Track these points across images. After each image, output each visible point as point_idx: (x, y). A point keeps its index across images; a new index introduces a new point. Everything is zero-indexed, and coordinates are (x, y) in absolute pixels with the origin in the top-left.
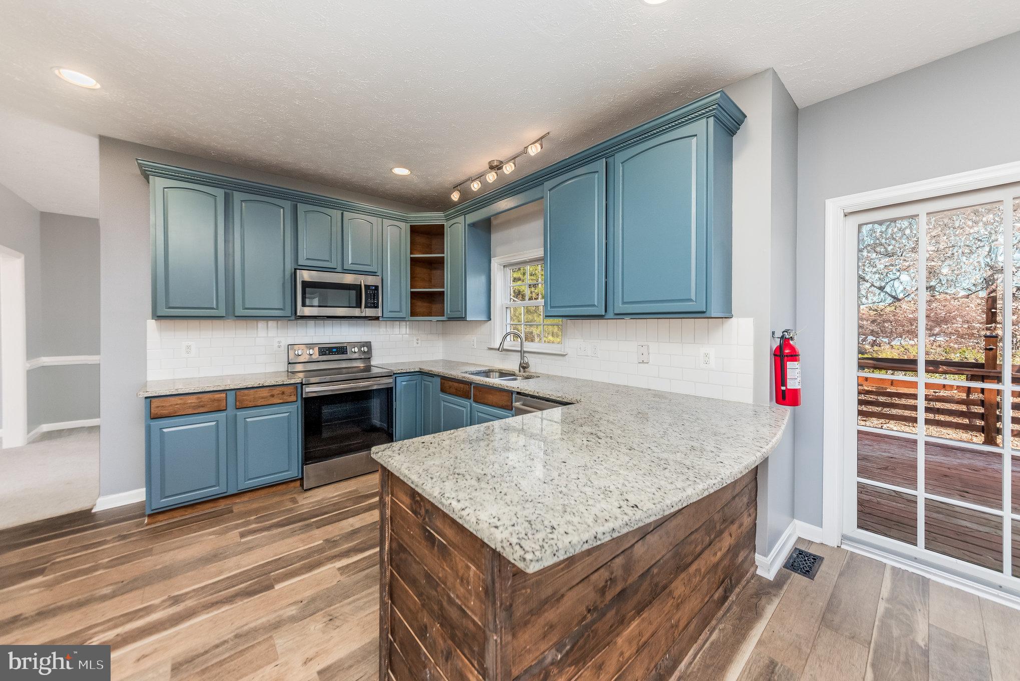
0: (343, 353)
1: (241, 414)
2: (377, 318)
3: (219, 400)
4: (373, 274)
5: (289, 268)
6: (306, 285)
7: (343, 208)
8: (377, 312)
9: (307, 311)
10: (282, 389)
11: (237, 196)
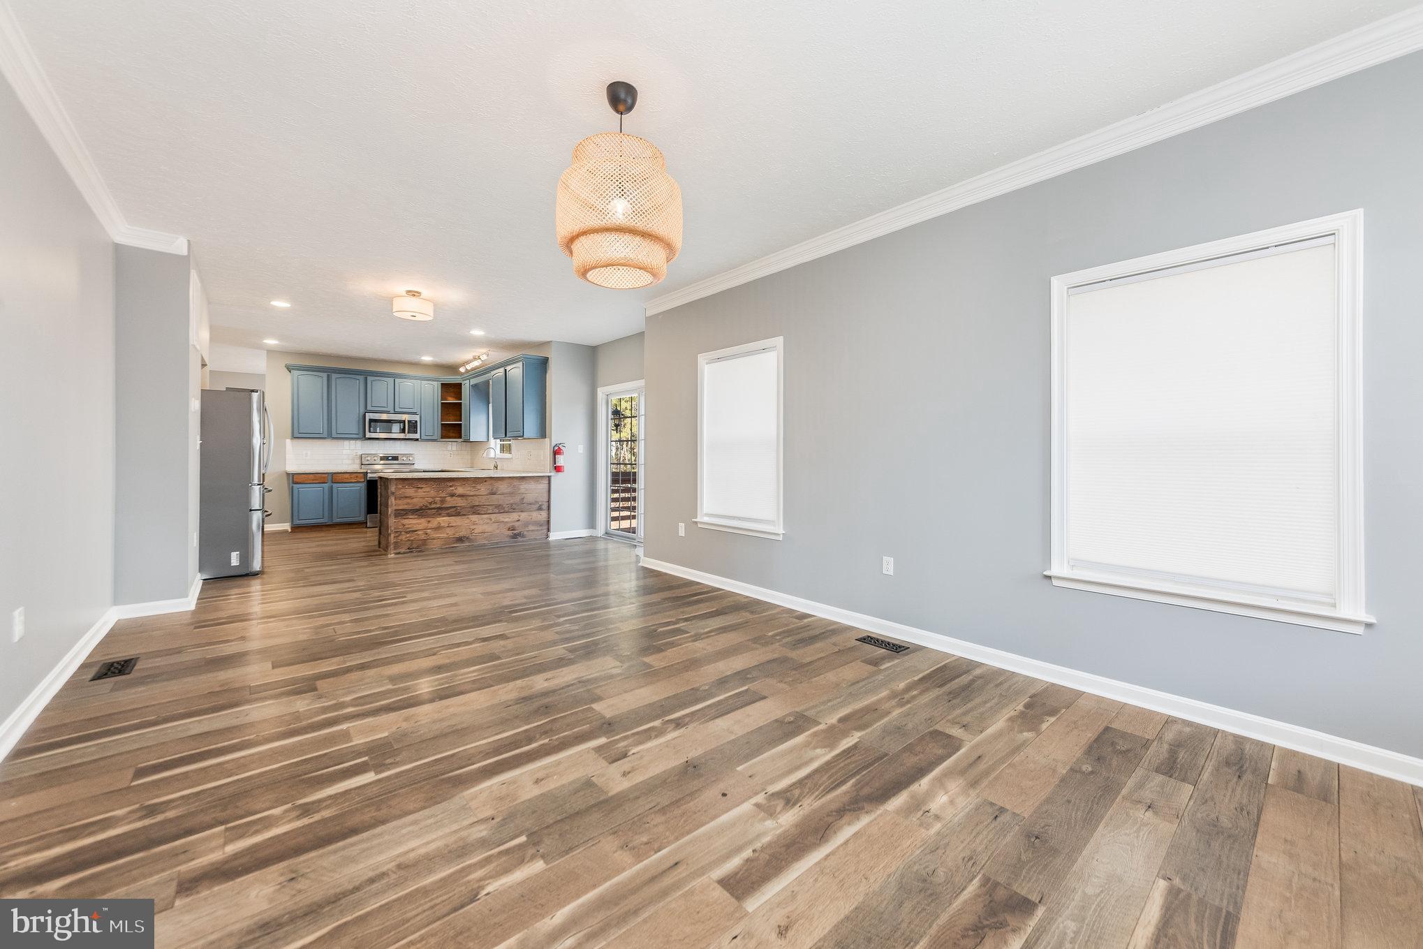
0: (396, 460)
1: (335, 485)
2: (417, 440)
3: (324, 478)
4: (415, 414)
5: (362, 411)
6: (371, 421)
7: (394, 376)
8: (417, 436)
9: (374, 435)
10: (356, 474)
11: (334, 376)
